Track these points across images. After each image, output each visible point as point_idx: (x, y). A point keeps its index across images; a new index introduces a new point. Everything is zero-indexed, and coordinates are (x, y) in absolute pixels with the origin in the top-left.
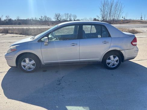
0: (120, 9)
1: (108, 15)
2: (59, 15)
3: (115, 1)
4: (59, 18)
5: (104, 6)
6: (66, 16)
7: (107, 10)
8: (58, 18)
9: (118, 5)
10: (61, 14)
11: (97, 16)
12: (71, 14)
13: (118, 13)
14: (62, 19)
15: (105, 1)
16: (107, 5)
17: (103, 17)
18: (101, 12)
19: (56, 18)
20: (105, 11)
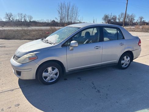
0: (76, 12)
1: (66, 18)
2: (11, 15)
3: (71, 4)
4: (11, 18)
5: (61, 9)
6: (20, 16)
7: (65, 13)
8: (9, 18)
9: (74, 9)
10: (13, 14)
11: (56, 18)
12: (25, 14)
13: (75, 16)
14: (15, 19)
15: (62, 4)
16: (64, 8)
17: (61, 20)
18: (59, 14)
19: (8, 18)
20: (63, 13)
